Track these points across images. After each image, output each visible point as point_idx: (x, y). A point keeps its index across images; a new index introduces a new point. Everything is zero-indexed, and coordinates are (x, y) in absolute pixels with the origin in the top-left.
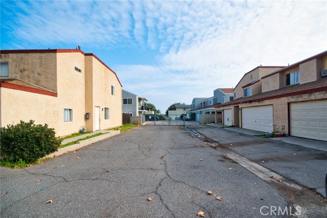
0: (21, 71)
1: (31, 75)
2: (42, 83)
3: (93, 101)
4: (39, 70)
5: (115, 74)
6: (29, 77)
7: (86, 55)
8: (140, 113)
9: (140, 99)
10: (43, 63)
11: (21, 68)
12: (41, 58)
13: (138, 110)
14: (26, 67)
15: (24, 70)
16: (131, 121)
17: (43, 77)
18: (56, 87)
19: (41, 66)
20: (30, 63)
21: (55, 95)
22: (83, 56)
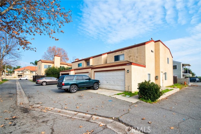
0: (129, 57)
1: (133, 58)
2: (138, 61)
3: (160, 69)
4: (137, 55)
5: (169, 49)
6: (132, 59)
7: (155, 42)
8: (183, 75)
9: (183, 65)
10: (139, 51)
11: (129, 55)
12: (138, 49)
13: (182, 74)
14: (131, 55)
15: (130, 56)
16: (178, 82)
17: (139, 58)
18: (145, 63)
19: (138, 53)
20: (133, 52)
21: (145, 67)
22: (154, 43)
